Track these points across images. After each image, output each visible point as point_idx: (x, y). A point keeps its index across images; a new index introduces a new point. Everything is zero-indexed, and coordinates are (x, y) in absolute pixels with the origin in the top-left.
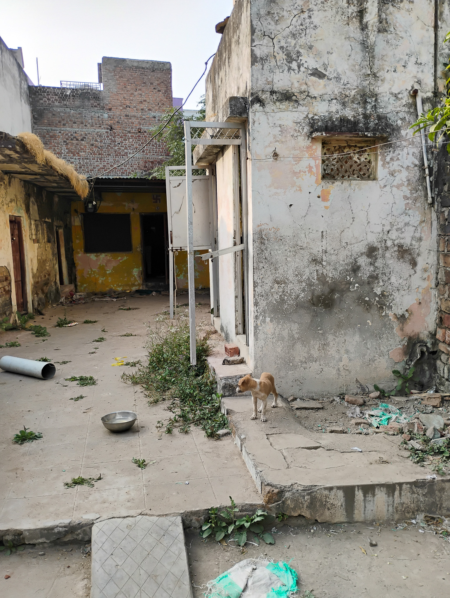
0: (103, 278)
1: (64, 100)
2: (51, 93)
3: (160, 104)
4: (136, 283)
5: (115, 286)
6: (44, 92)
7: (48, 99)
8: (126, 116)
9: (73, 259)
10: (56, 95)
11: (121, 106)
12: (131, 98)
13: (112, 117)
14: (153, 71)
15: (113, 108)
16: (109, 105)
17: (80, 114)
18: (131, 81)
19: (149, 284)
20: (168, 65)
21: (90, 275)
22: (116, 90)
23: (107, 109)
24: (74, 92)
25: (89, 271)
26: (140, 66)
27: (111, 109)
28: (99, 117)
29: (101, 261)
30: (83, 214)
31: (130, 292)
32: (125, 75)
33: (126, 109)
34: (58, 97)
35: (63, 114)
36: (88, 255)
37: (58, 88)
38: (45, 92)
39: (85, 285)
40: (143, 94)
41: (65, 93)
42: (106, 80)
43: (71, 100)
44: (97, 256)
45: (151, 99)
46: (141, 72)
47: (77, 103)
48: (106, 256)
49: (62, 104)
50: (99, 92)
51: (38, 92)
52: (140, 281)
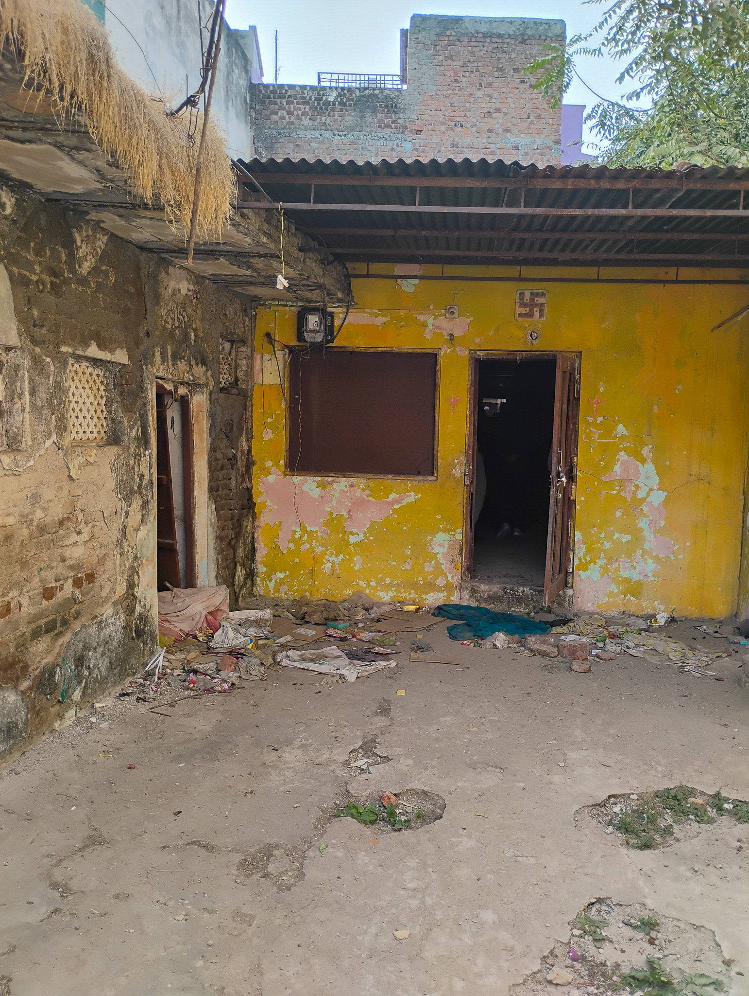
0: (337, 556)
1: (322, 114)
2: (296, 98)
3: (532, 118)
4: (441, 582)
5: (373, 584)
6: (282, 97)
7: (290, 113)
8: (453, 146)
9: (249, 491)
10: (307, 103)
11: (443, 123)
12: (467, 105)
13: (421, 149)
14: (523, 41)
15: (425, 128)
16: (417, 122)
17: (352, 143)
18: (472, 66)
19: (483, 587)
20: (558, 27)
21: (298, 543)
22: (435, 88)
23: (411, 132)
24: (345, 94)
25: (295, 532)
26: (495, 31)
27: (421, 131)
28: (392, 149)
29: (334, 503)
30: (292, 350)
31: (417, 610)
32: (458, 53)
33: (453, 130)
34: (311, 108)
36: (297, 479)
37: (312, 88)
38: (284, 98)
39: (280, 575)
40: (496, 95)
41: (324, 98)
42: (416, 66)
43: (336, 113)
44: (322, 485)
45: (513, 106)
46: (495, 45)
47: (350, 119)
48: (352, 486)
49: (316, 123)
50: (397, 93)
51: (269, 97)
52: (454, 577)
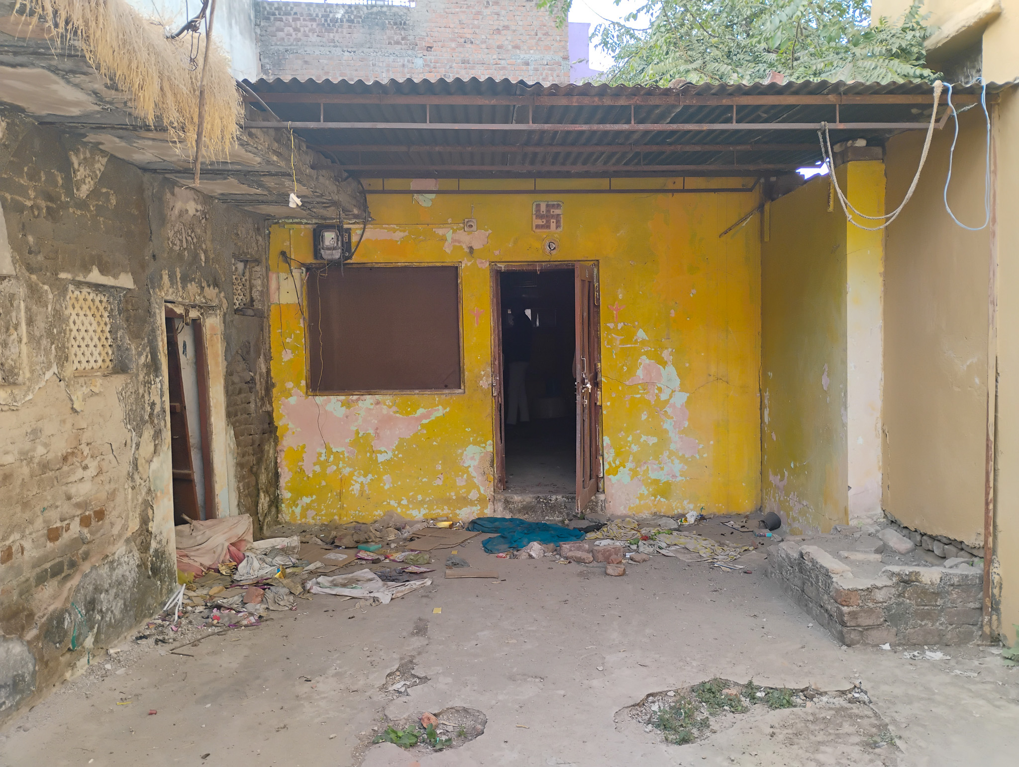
0: (365, 476)
1: (329, 31)
2: (302, 15)
3: (540, 35)
4: (474, 495)
5: (404, 502)
6: (287, 14)
7: (296, 30)
8: (464, 62)
9: (269, 414)
10: (314, 20)
11: (452, 40)
12: (476, 22)
13: (432, 65)
15: (435, 45)
16: (427, 39)
17: (362, 59)
19: (517, 498)
21: (324, 465)
22: (443, 6)
23: (421, 49)
24: (352, 12)
25: (320, 454)
27: (431, 48)
28: (403, 66)
29: (360, 421)
30: (309, 268)
31: (451, 526)
33: (463, 47)
34: (318, 25)
35: (325, 62)
36: (320, 399)
37: (319, 5)
38: (290, 15)
39: (306, 500)
40: (503, 12)
41: (331, 15)
43: (345, 31)
44: (347, 404)
45: (520, 23)
47: (359, 34)
48: (378, 403)
49: (324, 40)
50: (405, 11)
51: (274, 14)
52: (486, 489)
